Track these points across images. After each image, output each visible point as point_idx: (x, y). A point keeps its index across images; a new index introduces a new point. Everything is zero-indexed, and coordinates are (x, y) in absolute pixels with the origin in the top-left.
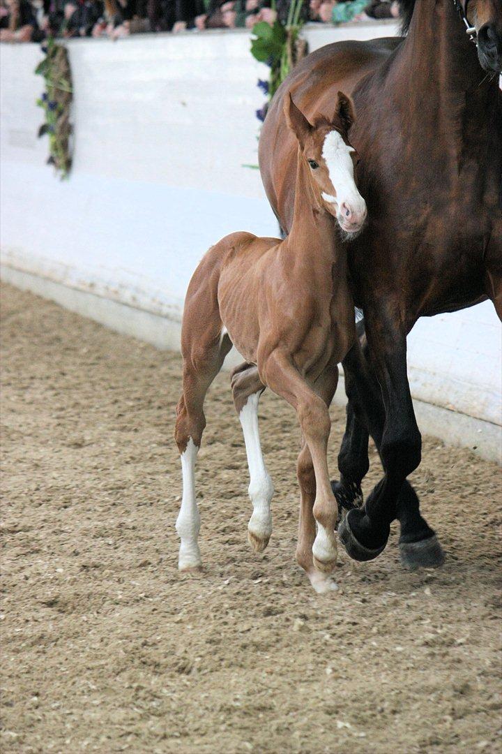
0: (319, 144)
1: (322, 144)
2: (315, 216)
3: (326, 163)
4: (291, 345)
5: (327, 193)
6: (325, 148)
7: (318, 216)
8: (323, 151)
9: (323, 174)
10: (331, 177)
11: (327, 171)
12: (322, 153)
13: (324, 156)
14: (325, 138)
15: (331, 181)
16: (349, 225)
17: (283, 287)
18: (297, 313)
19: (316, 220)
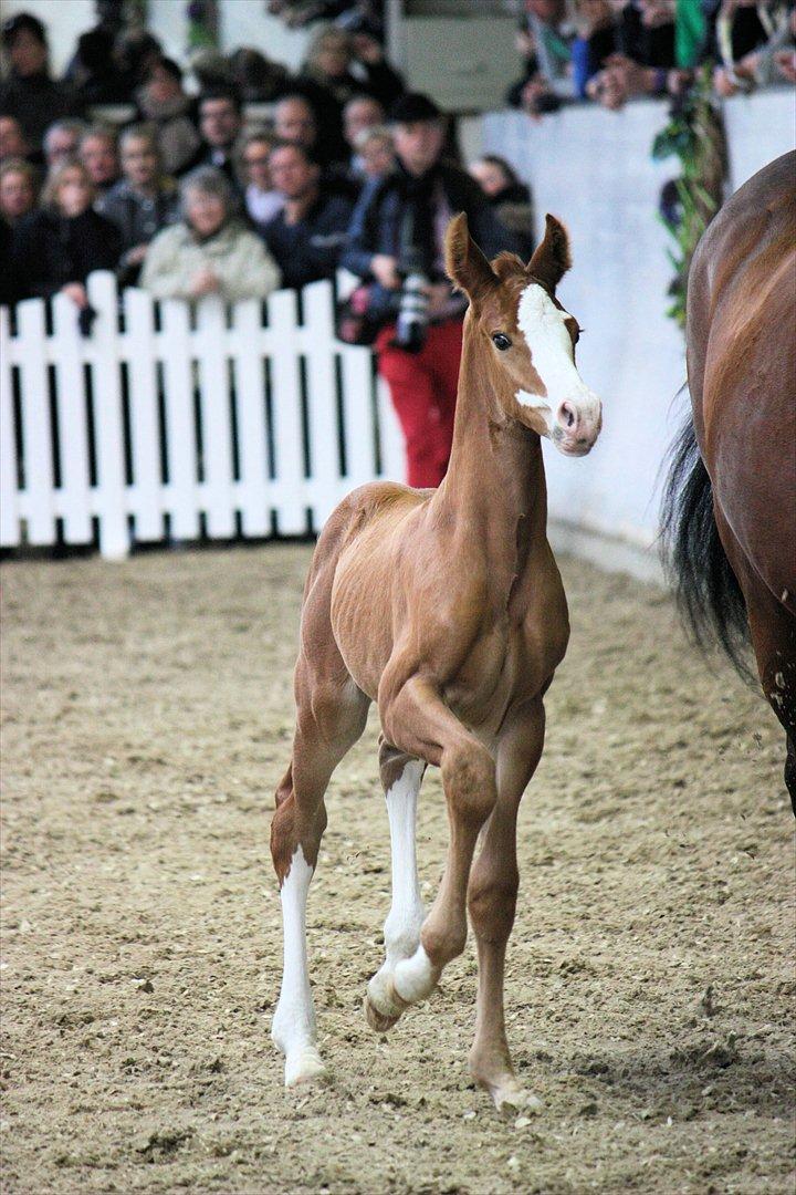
0: (511, 307)
1: (516, 307)
2: (492, 435)
3: (525, 339)
4: (441, 668)
5: (529, 392)
6: (522, 313)
7: (499, 436)
8: (519, 318)
9: (520, 359)
10: (535, 362)
11: (527, 354)
12: (517, 321)
13: (520, 327)
14: (520, 296)
15: (535, 369)
16: (572, 443)
17: (434, 565)
18: (454, 610)
19: (495, 442)
